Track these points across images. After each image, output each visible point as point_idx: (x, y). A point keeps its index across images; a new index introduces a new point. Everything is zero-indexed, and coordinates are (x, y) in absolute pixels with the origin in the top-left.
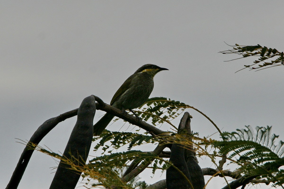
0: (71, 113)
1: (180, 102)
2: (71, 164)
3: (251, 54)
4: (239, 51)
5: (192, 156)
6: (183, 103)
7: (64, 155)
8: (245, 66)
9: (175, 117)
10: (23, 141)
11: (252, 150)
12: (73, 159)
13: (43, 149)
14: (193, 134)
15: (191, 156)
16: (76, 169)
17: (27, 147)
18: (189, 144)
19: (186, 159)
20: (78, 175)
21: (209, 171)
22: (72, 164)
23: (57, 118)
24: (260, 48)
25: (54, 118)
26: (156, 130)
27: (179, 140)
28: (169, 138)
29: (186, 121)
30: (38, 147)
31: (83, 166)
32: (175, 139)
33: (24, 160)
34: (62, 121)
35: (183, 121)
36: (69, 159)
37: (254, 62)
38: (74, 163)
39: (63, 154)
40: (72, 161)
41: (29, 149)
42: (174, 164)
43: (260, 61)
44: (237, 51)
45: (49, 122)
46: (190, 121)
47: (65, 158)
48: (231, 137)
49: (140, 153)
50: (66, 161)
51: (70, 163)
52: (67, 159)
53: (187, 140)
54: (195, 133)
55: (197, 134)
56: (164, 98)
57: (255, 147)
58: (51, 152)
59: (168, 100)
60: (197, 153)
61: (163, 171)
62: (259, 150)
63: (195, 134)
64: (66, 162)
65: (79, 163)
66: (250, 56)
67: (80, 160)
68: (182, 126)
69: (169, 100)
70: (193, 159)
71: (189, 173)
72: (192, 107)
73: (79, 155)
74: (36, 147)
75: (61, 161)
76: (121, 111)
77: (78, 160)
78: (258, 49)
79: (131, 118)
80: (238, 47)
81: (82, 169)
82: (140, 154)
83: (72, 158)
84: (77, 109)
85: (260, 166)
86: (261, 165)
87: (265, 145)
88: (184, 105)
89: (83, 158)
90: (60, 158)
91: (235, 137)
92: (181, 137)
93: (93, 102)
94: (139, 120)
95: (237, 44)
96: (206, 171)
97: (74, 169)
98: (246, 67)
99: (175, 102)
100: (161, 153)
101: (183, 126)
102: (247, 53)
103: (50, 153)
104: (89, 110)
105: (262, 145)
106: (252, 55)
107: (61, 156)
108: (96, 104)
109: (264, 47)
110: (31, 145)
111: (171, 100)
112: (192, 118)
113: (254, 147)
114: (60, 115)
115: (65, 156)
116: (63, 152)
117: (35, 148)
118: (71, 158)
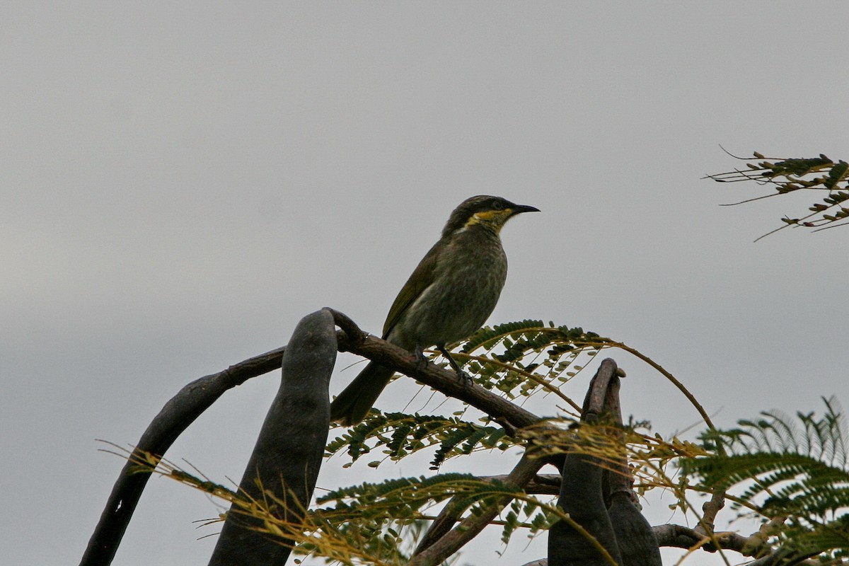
0: (262, 360)
1: (585, 332)
2: (264, 515)
3: (801, 183)
4: (765, 175)
5: (625, 490)
6: (592, 331)
7: (241, 489)
8: (783, 219)
9: (568, 377)
10: (119, 447)
11: (800, 478)
12: (270, 502)
13: (179, 470)
14: (632, 426)
15: (623, 492)
16: (279, 532)
17: (130, 464)
18: (617, 456)
19: (608, 498)
20: (285, 547)
21: (674, 534)
22: (267, 516)
23: (220, 377)
24: (828, 165)
25: (213, 376)
26: (517, 412)
27: (589, 444)
28: (561, 436)
29: (606, 385)
30: (162, 463)
31: (299, 522)
32: (578, 441)
33: (121, 502)
34: (237, 386)
35: (598, 387)
36: (256, 500)
37: (811, 209)
38: (271, 513)
39: (239, 484)
40: (267, 506)
41: (135, 472)
42: (570, 516)
43: (828, 205)
44: (760, 172)
45: (195, 388)
46: (618, 386)
47: (244, 498)
48: (730, 443)
49: (471, 481)
50: (247, 506)
51: (260, 512)
52: (251, 502)
53: (613, 443)
54: (640, 421)
55: (648, 426)
56: (535, 321)
57: (808, 470)
58: (204, 480)
59: (547, 326)
60: (637, 482)
61: (533, 534)
62: (821, 478)
63: (638, 425)
64: (250, 508)
65: (287, 511)
66: (798, 188)
67: (290, 503)
68: (595, 401)
69: (550, 327)
70: (627, 498)
71: (616, 541)
72: (621, 345)
73: (286, 488)
74: (157, 463)
75: (234, 506)
76: (411, 355)
77: (284, 504)
78: (821, 170)
79: (442, 376)
80: (762, 161)
81: (298, 530)
82: (468, 484)
83: (265, 498)
84: (279, 349)
85: (826, 523)
86: (829, 522)
87: (836, 464)
88: (597, 338)
89: (299, 497)
90: (231, 498)
91: (742, 443)
92: (598, 433)
93: (329, 328)
94: (465, 383)
95: (760, 152)
96: (663, 535)
97: (273, 532)
98: (787, 224)
99: (569, 329)
100: (532, 482)
101: (597, 401)
102: (788, 181)
103: (201, 482)
104: (316, 354)
105: (828, 464)
106: (803, 186)
107: (232, 493)
108: (338, 334)
109: (840, 161)
110: (144, 460)
111: (556, 327)
112: (623, 376)
113: (806, 471)
114: (230, 367)
115: (245, 493)
116: (239, 480)
117: (154, 467)
118: (262, 498)
